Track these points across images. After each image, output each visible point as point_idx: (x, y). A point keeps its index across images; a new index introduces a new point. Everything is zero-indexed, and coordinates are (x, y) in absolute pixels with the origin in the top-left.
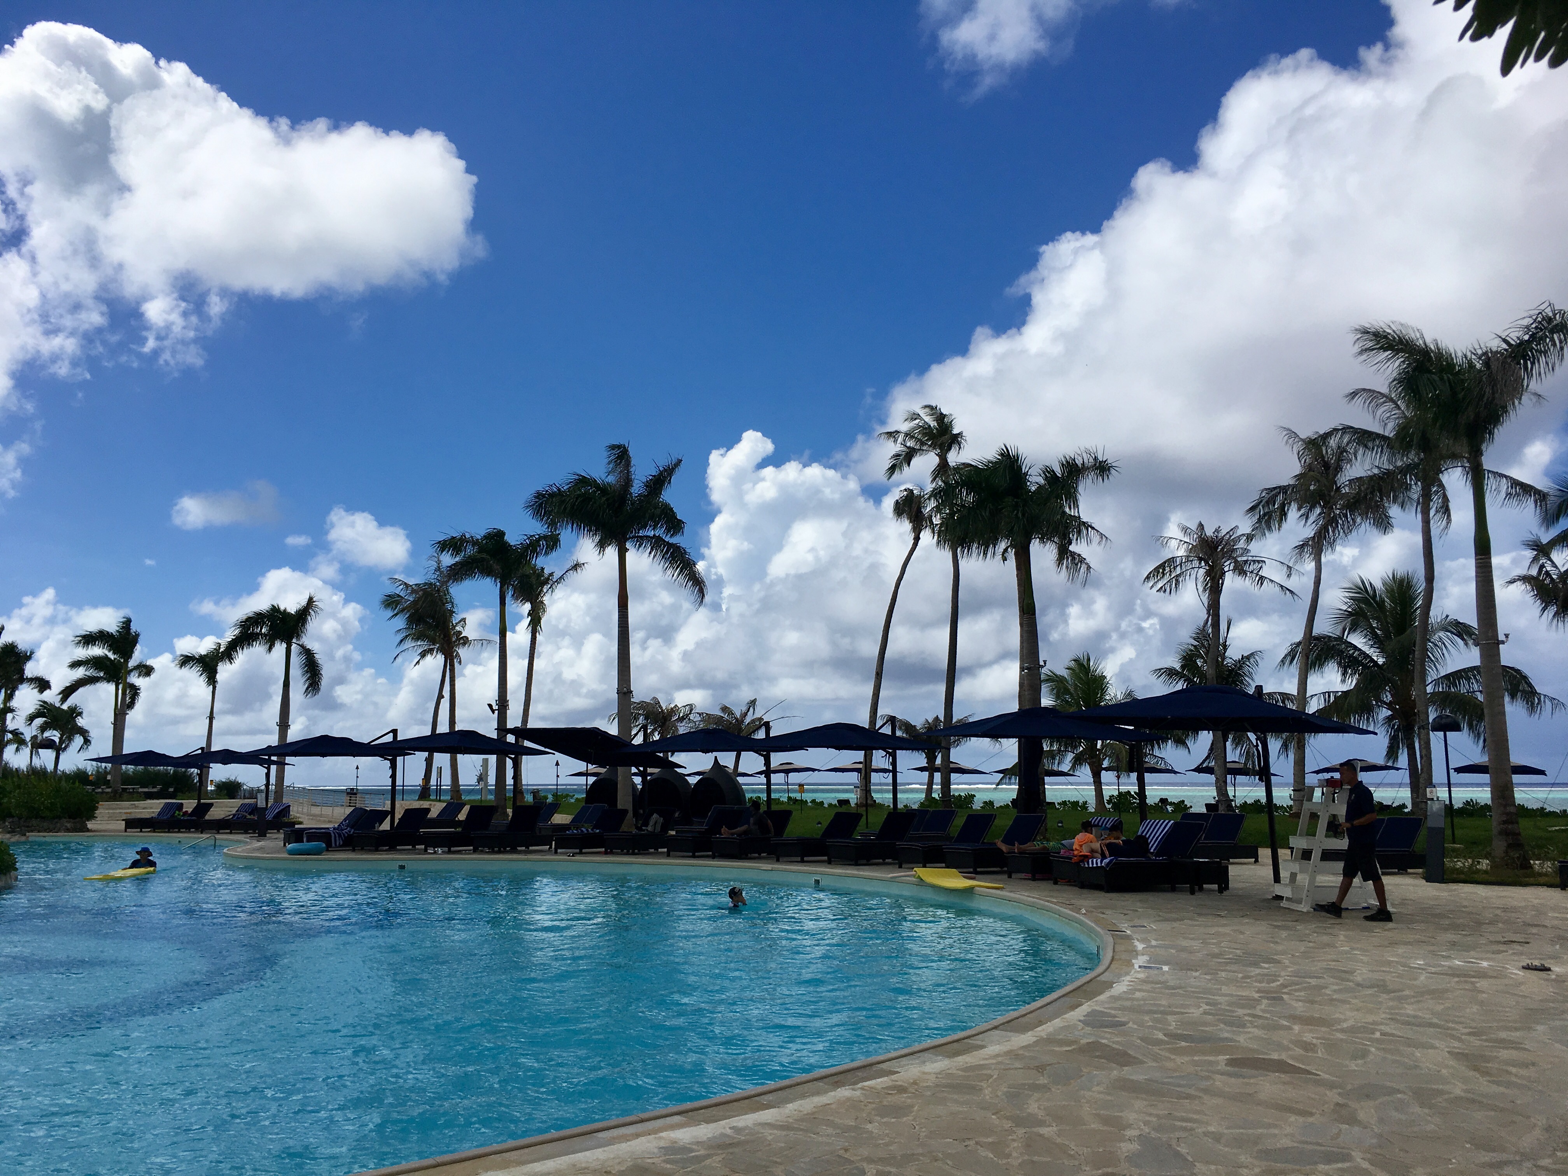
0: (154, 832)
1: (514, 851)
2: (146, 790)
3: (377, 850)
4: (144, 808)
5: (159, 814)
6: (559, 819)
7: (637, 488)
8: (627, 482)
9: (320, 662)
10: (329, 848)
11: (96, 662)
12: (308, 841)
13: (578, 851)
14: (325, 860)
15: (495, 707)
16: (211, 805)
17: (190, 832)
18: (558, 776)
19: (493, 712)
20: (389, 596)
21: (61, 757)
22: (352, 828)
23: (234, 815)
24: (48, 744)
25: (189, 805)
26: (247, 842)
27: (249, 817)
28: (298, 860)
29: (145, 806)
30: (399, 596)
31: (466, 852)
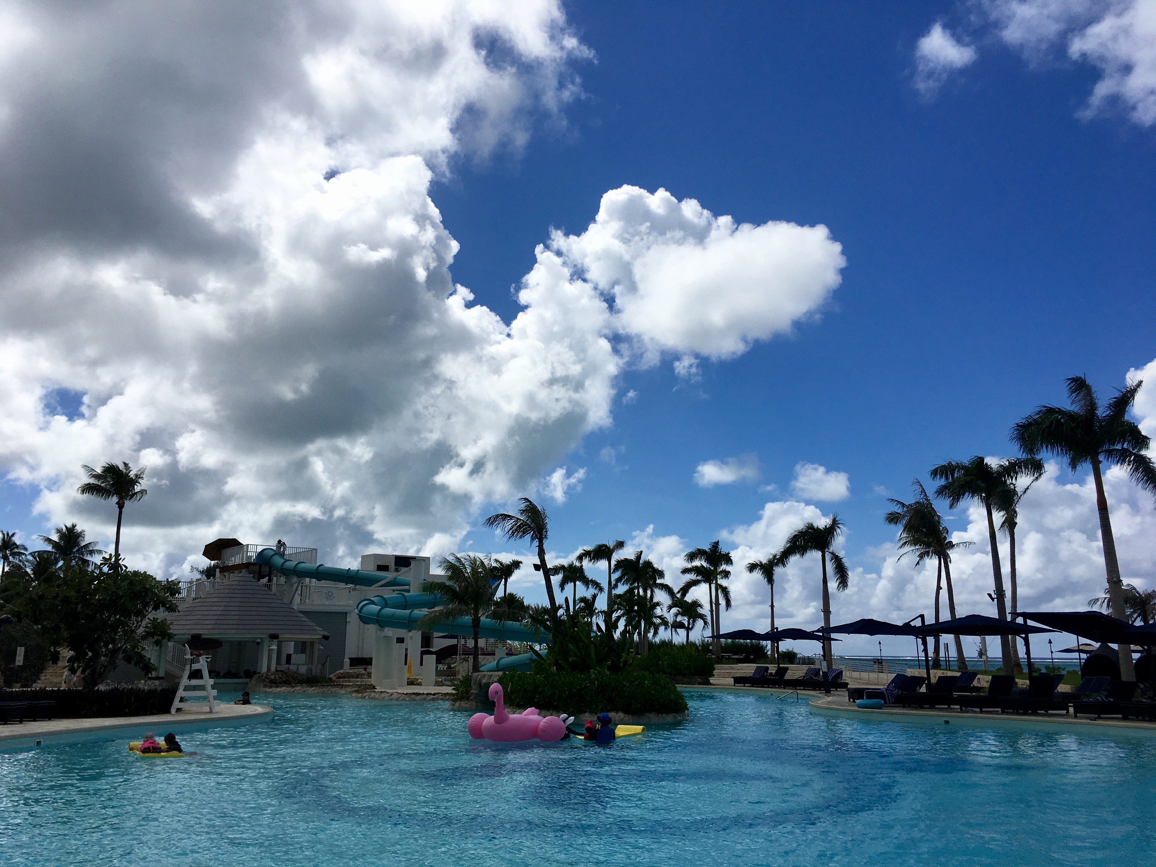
0: (753, 687)
1: (1035, 713)
2: (736, 657)
3: (921, 707)
4: (738, 670)
5: (754, 674)
6: (1063, 688)
7: (1102, 412)
8: (1092, 406)
9: (846, 564)
10: (887, 705)
11: (697, 570)
12: (868, 698)
13: (1097, 716)
14: (886, 713)
15: (994, 596)
16: (787, 669)
17: (775, 688)
18: (1052, 652)
19: (993, 599)
20: (890, 514)
21: (690, 634)
22: (899, 689)
23: (804, 677)
24: (681, 625)
25: (772, 669)
26: (820, 697)
27: (814, 678)
28: (866, 712)
29: (739, 668)
30: (898, 513)
31: (997, 713)
